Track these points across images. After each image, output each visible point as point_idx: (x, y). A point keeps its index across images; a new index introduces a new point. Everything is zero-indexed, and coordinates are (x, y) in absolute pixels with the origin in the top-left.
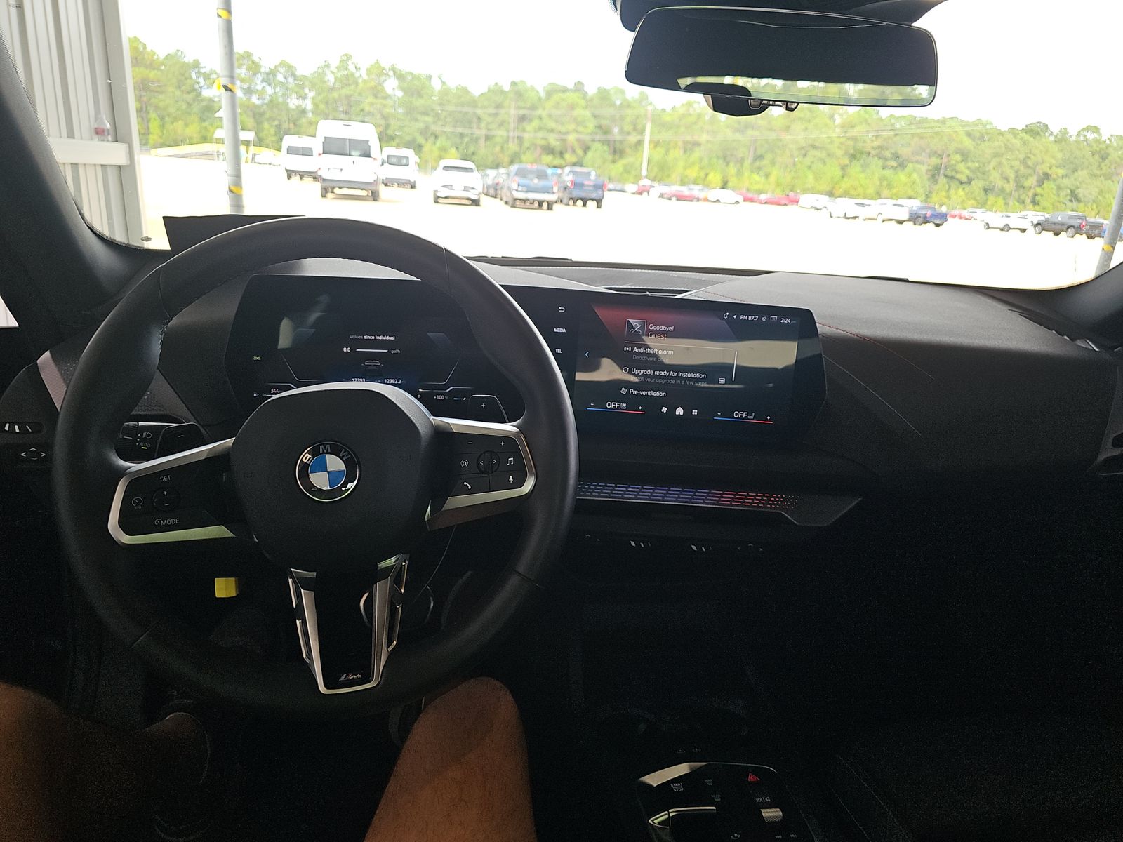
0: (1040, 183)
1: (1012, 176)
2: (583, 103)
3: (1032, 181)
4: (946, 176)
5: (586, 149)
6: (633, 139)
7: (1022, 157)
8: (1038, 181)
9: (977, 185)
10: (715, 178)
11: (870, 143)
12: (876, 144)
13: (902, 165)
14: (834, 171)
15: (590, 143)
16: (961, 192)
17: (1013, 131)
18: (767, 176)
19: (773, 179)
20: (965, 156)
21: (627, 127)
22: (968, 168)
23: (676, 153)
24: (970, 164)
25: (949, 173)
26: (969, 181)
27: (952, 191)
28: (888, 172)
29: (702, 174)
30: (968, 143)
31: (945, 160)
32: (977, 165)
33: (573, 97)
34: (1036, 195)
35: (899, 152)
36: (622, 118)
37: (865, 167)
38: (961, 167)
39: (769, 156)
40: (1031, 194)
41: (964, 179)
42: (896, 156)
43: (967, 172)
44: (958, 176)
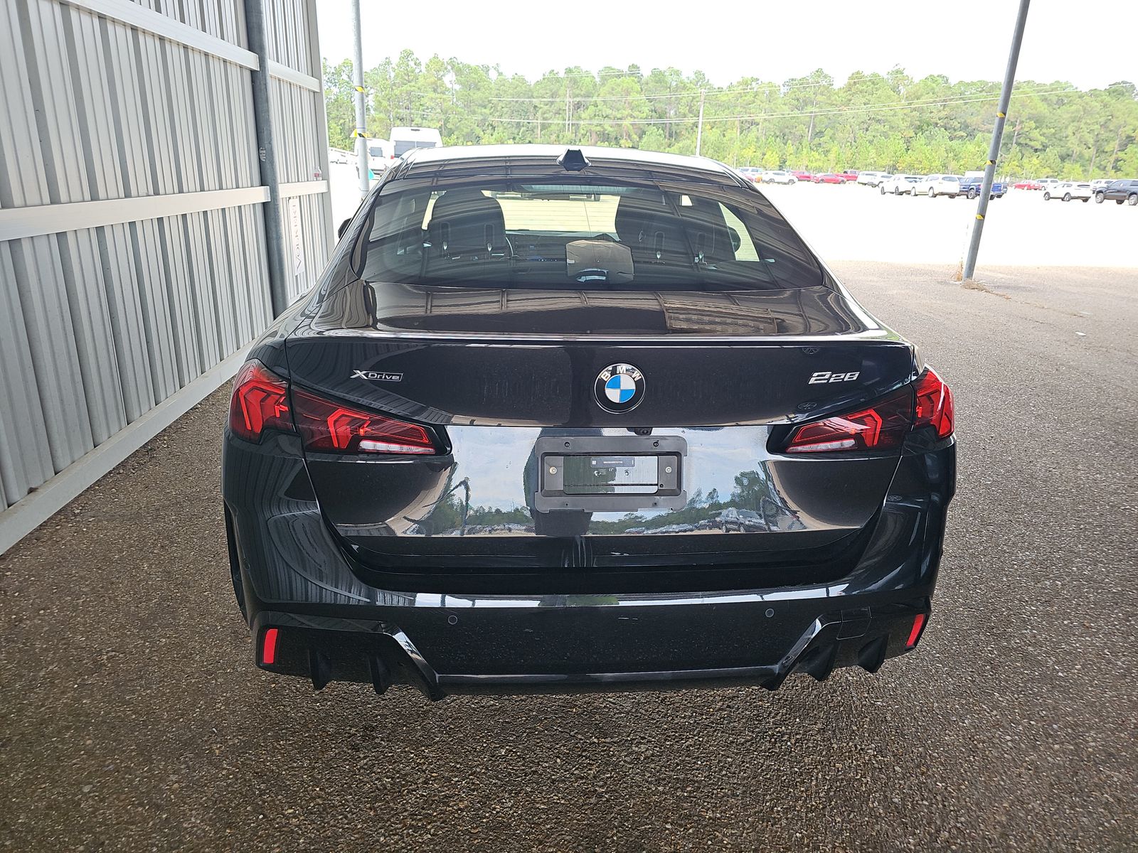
0: (1123, 147)
1: (1091, 141)
2: (637, 87)
3: (1113, 146)
4: (1019, 144)
5: (642, 134)
6: (690, 120)
7: (1102, 120)
8: (1120, 145)
9: (1052, 153)
10: (773, 158)
11: (937, 114)
12: (943, 114)
13: (971, 135)
14: (897, 144)
15: (646, 128)
16: (1035, 161)
17: (1094, 93)
18: (827, 152)
19: (832, 156)
20: (1039, 121)
21: (684, 109)
22: (1043, 135)
23: (734, 133)
24: (1044, 130)
25: (1022, 141)
26: (1045, 147)
27: (1025, 160)
28: (955, 143)
29: (759, 154)
30: (1043, 108)
31: (1018, 128)
32: (1053, 131)
33: (627, 82)
34: (1117, 160)
35: (968, 121)
36: (678, 100)
37: (930, 138)
38: (1035, 134)
39: (829, 132)
40: (1112, 159)
41: (1039, 147)
42: (965, 126)
43: (1042, 138)
44: (1032, 143)
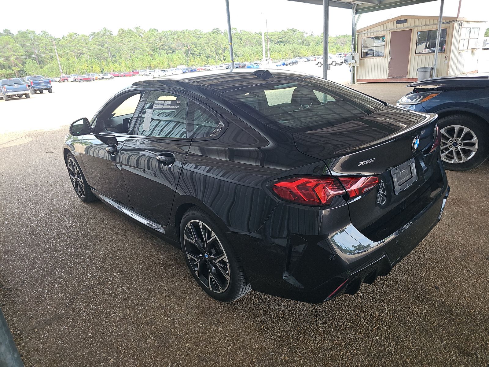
0: (224, 52)
1: (214, 50)
2: (12, 40)
3: (221, 51)
4: (191, 54)
5: (24, 63)
6: (48, 55)
7: (215, 42)
8: (223, 51)
9: (203, 55)
10: (97, 68)
11: (159, 45)
12: (161, 44)
13: (174, 52)
14: (147, 58)
15: (25, 61)
16: (199, 59)
17: (208, 33)
18: (120, 63)
19: (123, 65)
20: (195, 44)
21: (42, 50)
22: (198, 49)
23: (73, 59)
24: (198, 48)
25: (192, 52)
26: (200, 55)
27: (196, 59)
28: (169, 55)
29: (90, 67)
30: (195, 40)
31: (189, 47)
32: (201, 48)
33: (6, 38)
34: (224, 57)
35: (171, 46)
36: (38, 46)
37: (160, 54)
38: (195, 49)
39: (118, 55)
40: (222, 56)
42: (171, 49)
43: (198, 51)
44: (196, 53)
